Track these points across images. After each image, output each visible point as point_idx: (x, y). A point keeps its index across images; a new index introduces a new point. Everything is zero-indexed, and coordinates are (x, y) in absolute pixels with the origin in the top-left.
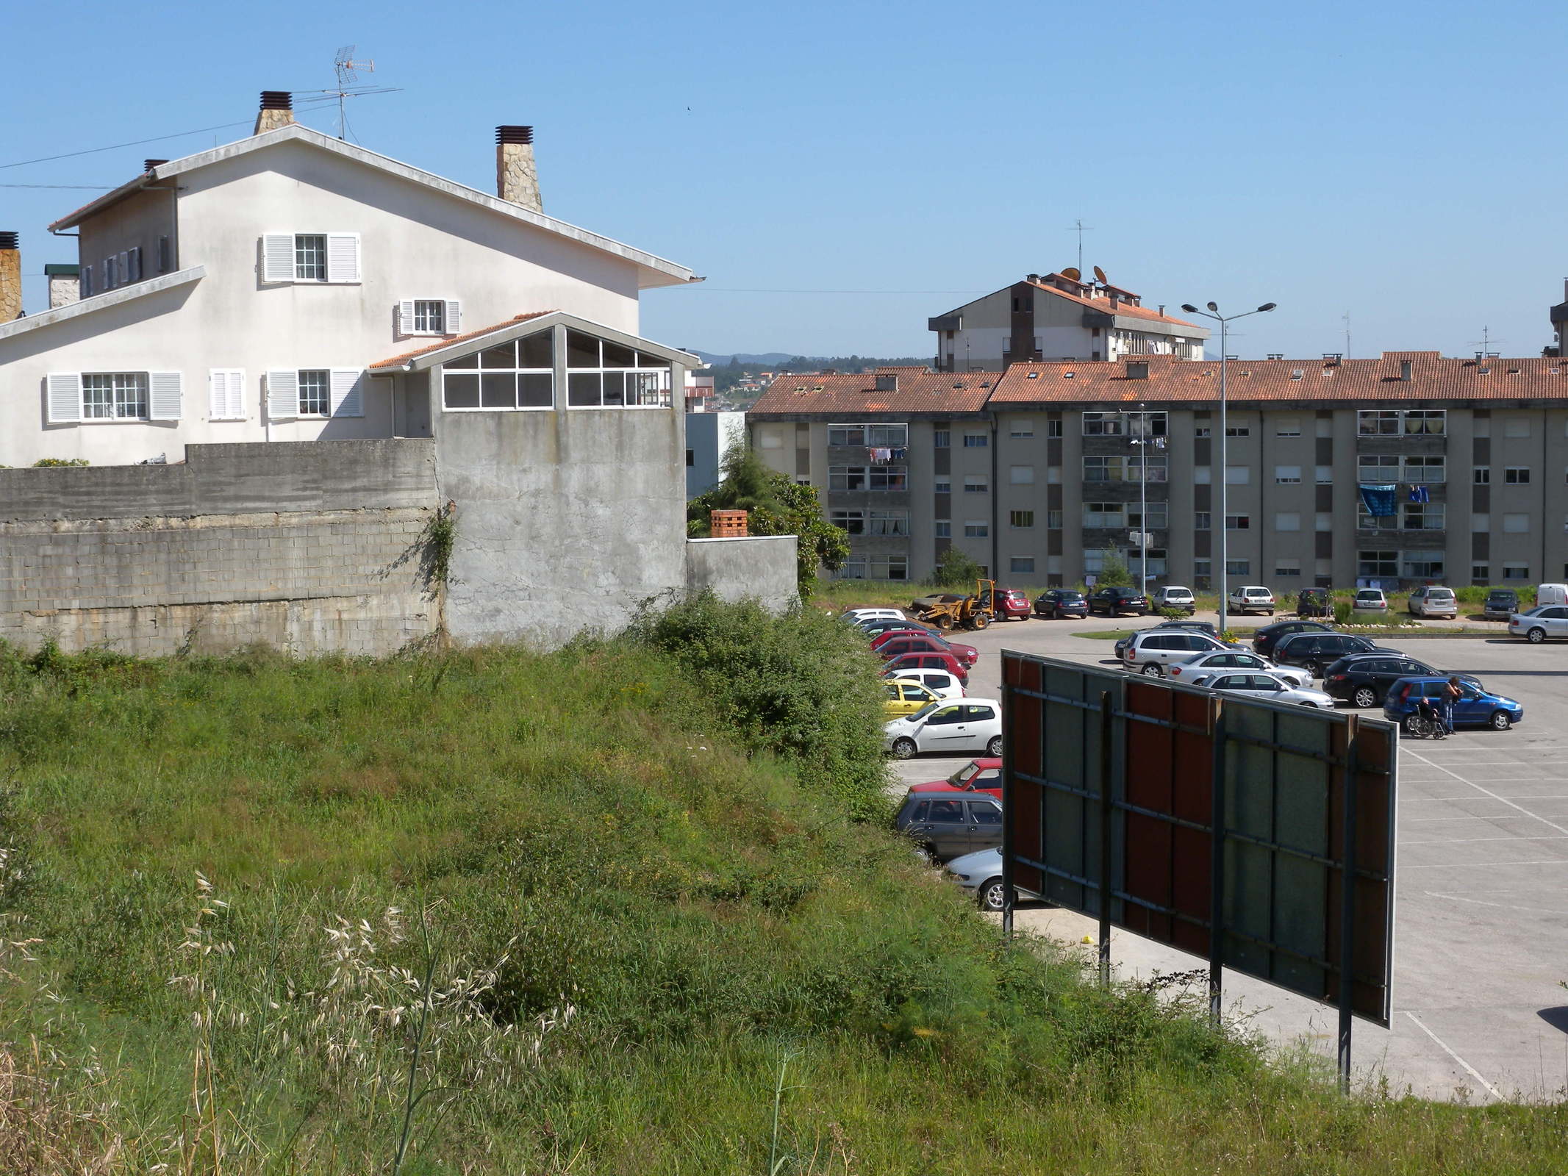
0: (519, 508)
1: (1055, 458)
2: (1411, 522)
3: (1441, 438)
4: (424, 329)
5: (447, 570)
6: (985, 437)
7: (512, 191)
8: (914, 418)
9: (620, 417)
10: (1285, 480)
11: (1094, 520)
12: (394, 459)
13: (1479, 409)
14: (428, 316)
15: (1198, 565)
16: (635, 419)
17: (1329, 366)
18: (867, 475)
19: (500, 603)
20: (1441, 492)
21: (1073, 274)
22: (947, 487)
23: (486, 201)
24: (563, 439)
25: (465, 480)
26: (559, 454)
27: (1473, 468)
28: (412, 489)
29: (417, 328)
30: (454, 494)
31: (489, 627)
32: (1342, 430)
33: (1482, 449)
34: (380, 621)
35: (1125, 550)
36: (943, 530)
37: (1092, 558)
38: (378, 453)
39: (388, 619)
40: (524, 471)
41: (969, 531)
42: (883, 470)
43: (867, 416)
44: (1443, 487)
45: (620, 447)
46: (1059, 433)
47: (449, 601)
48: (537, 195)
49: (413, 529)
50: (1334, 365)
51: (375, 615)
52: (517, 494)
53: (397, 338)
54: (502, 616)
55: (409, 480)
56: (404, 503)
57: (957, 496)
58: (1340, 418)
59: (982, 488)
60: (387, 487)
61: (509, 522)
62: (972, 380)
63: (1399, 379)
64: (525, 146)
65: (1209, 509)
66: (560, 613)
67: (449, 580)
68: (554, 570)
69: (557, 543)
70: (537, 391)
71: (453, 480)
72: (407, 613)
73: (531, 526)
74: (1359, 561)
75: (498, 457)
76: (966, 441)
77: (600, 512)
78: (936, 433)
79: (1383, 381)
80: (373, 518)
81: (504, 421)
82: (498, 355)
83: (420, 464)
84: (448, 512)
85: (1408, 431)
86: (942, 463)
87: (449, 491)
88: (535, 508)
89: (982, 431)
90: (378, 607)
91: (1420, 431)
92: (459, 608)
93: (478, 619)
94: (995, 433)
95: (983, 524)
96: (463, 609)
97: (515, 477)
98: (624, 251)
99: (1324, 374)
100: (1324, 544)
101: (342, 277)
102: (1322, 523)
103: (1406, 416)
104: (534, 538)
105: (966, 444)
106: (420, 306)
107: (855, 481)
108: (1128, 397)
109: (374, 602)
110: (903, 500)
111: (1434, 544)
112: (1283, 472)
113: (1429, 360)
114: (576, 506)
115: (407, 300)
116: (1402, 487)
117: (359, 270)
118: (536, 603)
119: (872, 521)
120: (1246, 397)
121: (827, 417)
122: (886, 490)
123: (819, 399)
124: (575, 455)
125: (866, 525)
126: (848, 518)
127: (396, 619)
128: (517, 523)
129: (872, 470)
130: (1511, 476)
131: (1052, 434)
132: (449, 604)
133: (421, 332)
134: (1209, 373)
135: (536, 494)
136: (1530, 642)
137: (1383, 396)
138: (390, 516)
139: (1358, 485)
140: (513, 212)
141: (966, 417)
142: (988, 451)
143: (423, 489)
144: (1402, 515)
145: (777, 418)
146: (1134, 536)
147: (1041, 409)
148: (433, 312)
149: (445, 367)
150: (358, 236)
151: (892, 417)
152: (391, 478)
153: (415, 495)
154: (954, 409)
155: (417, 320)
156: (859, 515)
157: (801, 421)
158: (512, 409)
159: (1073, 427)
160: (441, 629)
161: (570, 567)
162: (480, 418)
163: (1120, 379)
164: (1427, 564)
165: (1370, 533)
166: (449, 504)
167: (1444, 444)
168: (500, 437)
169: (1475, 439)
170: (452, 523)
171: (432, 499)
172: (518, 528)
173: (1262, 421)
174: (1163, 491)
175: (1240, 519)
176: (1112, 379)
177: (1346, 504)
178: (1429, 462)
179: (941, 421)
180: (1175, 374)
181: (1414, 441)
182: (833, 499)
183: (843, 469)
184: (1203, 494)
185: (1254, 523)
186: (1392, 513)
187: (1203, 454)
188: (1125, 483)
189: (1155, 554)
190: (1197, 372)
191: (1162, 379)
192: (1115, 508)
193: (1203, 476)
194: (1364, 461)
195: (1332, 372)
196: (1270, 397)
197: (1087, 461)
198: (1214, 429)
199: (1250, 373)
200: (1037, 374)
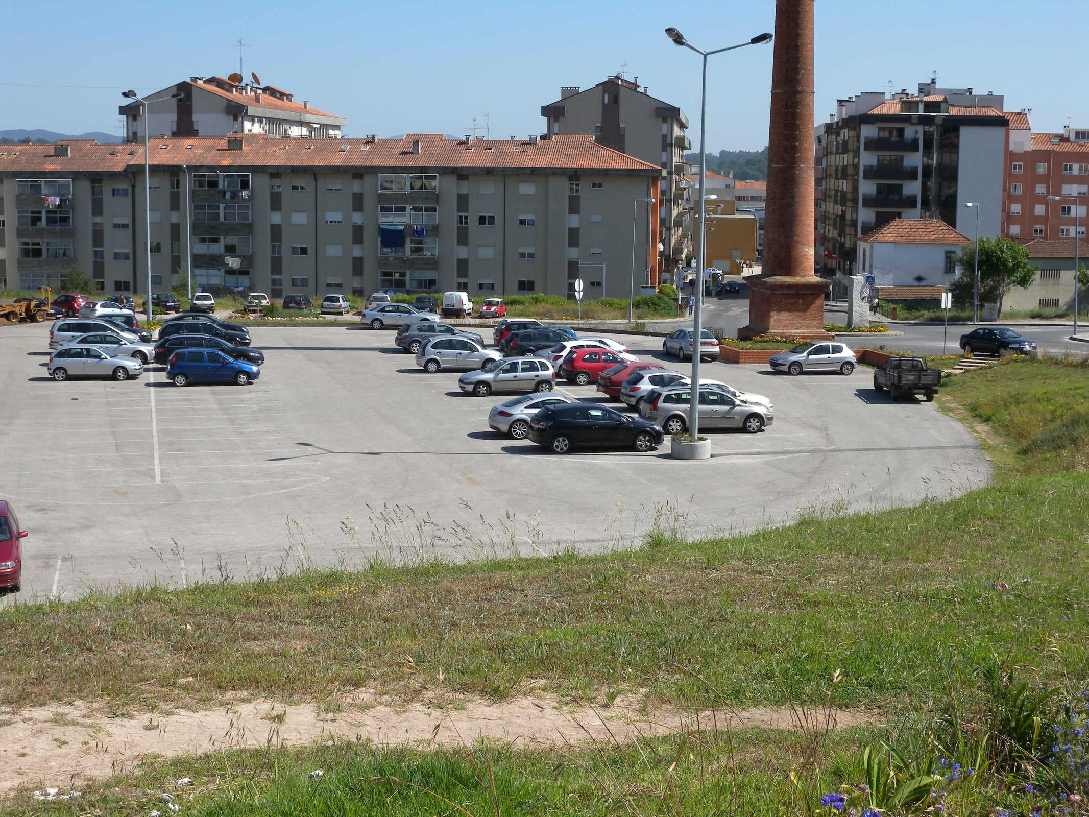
1: (175, 204)
2: (416, 250)
3: (434, 193)
6: (127, 190)
8: (76, 176)
10: (332, 222)
11: (202, 249)
13: (461, 174)
15: (273, 281)
17: (367, 143)
18: (44, 216)
20: (435, 231)
21: (236, 78)
22: (101, 224)
27: (456, 215)
33: (463, 202)
35: (223, 270)
36: (98, 255)
37: (201, 275)
41: (117, 256)
42: (55, 213)
43: (43, 174)
44: (436, 228)
46: (178, 188)
50: (371, 142)
57: (108, 231)
58: (368, 179)
59: (125, 226)
62: (123, 150)
63: (411, 153)
65: (280, 241)
74: (380, 277)
76: (114, 193)
78: (93, 187)
79: (400, 154)
85: (412, 188)
86: (97, 209)
89: (124, 186)
91: (421, 188)
94: (133, 187)
95: (126, 251)
99: (363, 149)
100: (358, 266)
102: (357, 252)
103: (412, 178)
105: (114, 195)
108: (225, 163)
110: (71, 234)
111: (431, 266)
112: (330, 216)
113: (433, 140)
116: (408, 226)
119: (48, 249)
120: (305, 164)
121: (15, 174)
122: (58, 227)
123: (13, 162)
125: (44, 252)
126: (31, 247)
129: (48, 212)
130: (483, 220)
131: (172, 188)
134: (285, 147)
136: (373, 329)
137: (398, 164)
139: (379, 225)
141: (113, 175)
142: (128, 200)
144: (408, 245)
146: (228, 260)
147: (164, 171)
151: (61, 174)
154: (105, 170)
156: (38, 244)
159: (187, 183)
163: (224, 150)
164: (425, 280)
165: (387, 259)
167: (437, 198)
169: (459, 195)
173: (316, 180)
174: (247, 228)
175: (302, 248)
176: (218, 150)
177: (372, 239)
178: (427, 210)
179: (96, 178)
180: (262, 147)
181: (417, 195)
182: (20, 233)
183: (27, 212)
184: (276, 232)
185: (311, 251)
186: (402, 245)
187: (276, 203)
188: (222, 223)
189: (243, 272)
190: (277, 146)
191: (250, 150)
192: (216, 240)
193: (276, 218)
194: (383, 209)
195: (368, 147)
196: (321, 164)
197: (196, 207)
198: (284, 186)
199: (312, 147)
200: (168, 146)
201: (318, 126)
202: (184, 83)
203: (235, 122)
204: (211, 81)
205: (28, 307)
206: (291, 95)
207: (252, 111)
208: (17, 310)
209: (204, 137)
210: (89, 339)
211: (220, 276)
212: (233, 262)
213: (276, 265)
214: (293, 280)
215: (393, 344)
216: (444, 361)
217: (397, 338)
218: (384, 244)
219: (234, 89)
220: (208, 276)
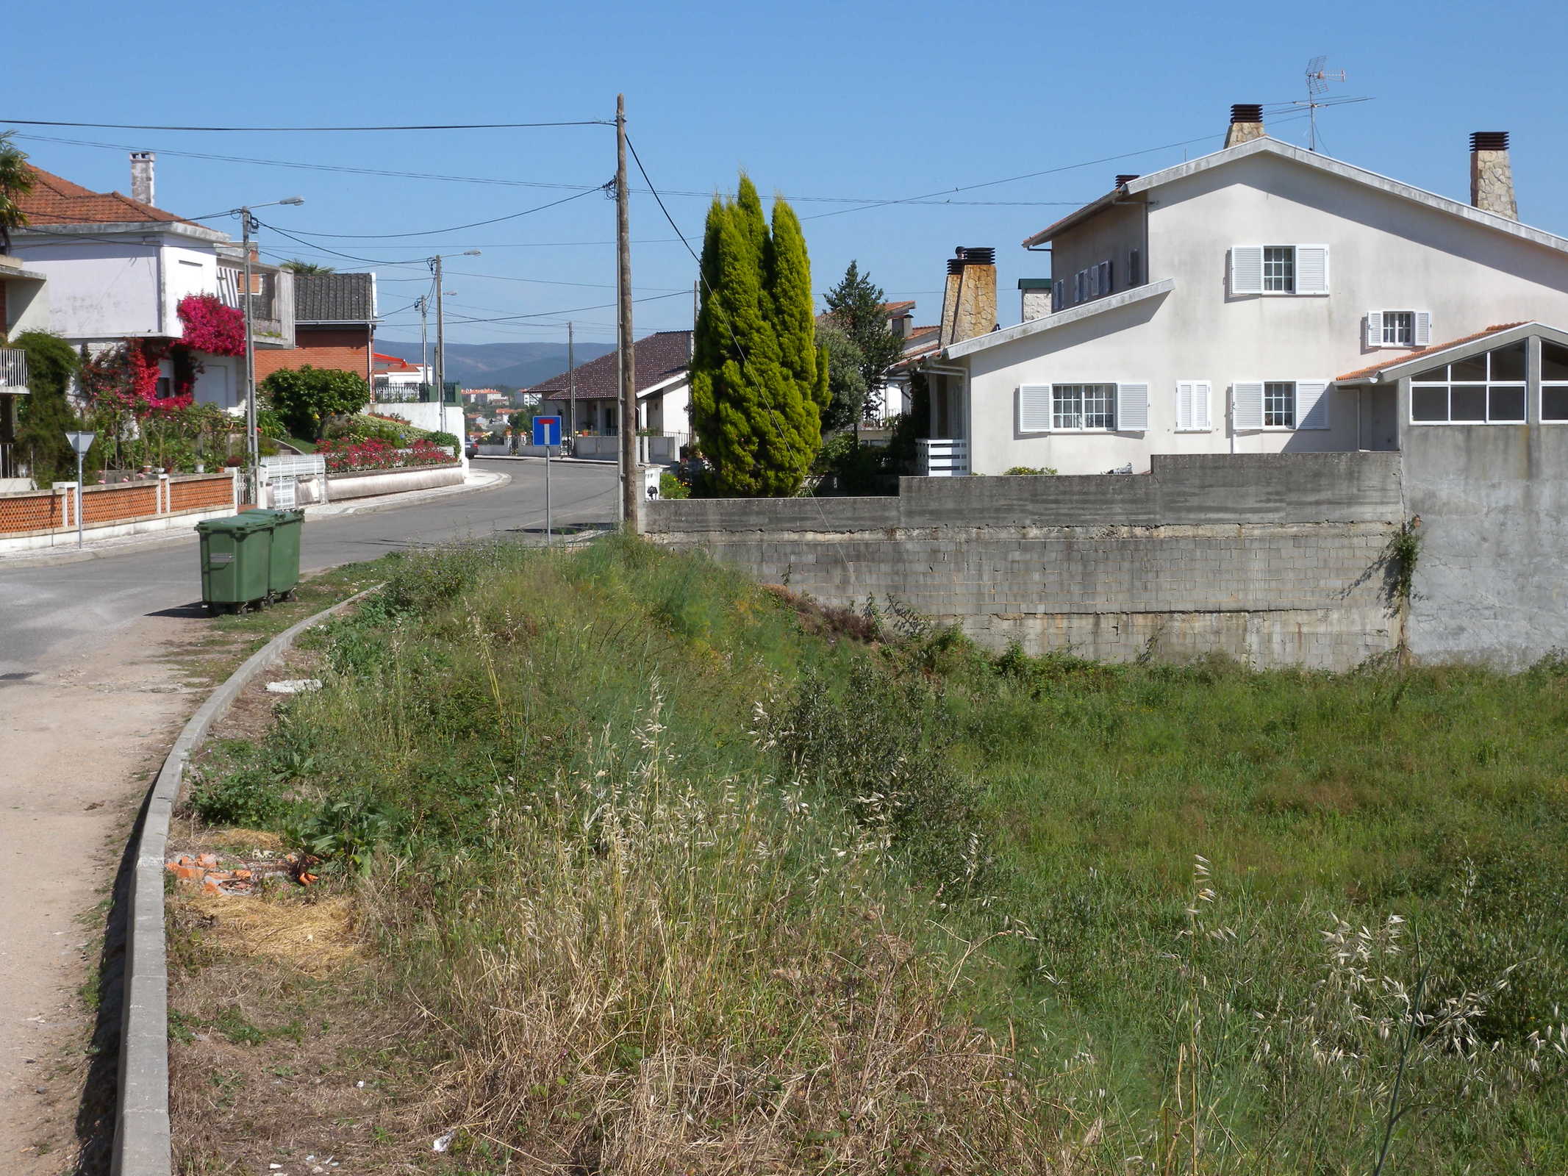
0: (1486, 525)
4: (1393, 340)
5: (1410, 586)
7: (1486, 199)
12: (1359, 472)
14: (1397, 328)
19: (1465, 622)
23: (1458, 210)
24: (1535, 455)
25: (1432, 495)
26: (1531, 470)
28: (1376, 503)
29: (1385, 340)
30: (1420, 509)
31: (1452, 644)
34: (1340, 635)
38: (1343, 466)
39: (1349, 634)
40: (1493, 486)
47: (1411, 618)
48: (1512, 203)
49: (1378, 544)
51: (1336, 629)
52: (1485, 510)
53: (1365, 350)
54: (1466, 635)
55: (1375, 494)
56: (1368, 516)
60: (1351, 501)
61: (1475, 539)
64: (1501, 153)
66: (1527, 633)
67: (1412, 596)
68: (1522, 589)
69: (1526, 561)
70: (1509, 404)
71: (1419, 495)
72: (1368, 628)
73: (1498, 543)
75: (1466, 471)
80: (1336, 531)
81: (1474, 435)
82: (1469, 366)
83: (1385, 477)
84: (1412, 527)
87: (1414, 505)
88: (1503, 524)
90: (1339, 621)
92: (1421, 625)
93: (1440, 637)
96: (1426, 626)
97: (1483, 493)
101: (1312, 289)
104: (1502, 555)
106: (1389, 318)
109: (1335, 616)
114: (1547, 523)
115: (1375, 312)
117: (1327, 282)
118: (1502, 623)
124: (1547, 470)
127: (1356, 634)
128: (1484, 539)
132: (1411, 620)
133: (1389, 344)
135: (1505, 510)
138: (1354, 529)
140: (1487, 221)
143: (1388, 503)
148: (1402, 324)
149: (1413, 380)
150: (1327, 247)
152: (1355, 491)
153: (1380, 509)
155: (1385, 331)
158: (1481, 422)
160: (1402, 646)
161: (1539, 587)
162: (1448, 432)
166: (1414, 519)
168: (1469, 451)
170: (1418, 538)
171: (1397, 513)
172: (1486, 545)
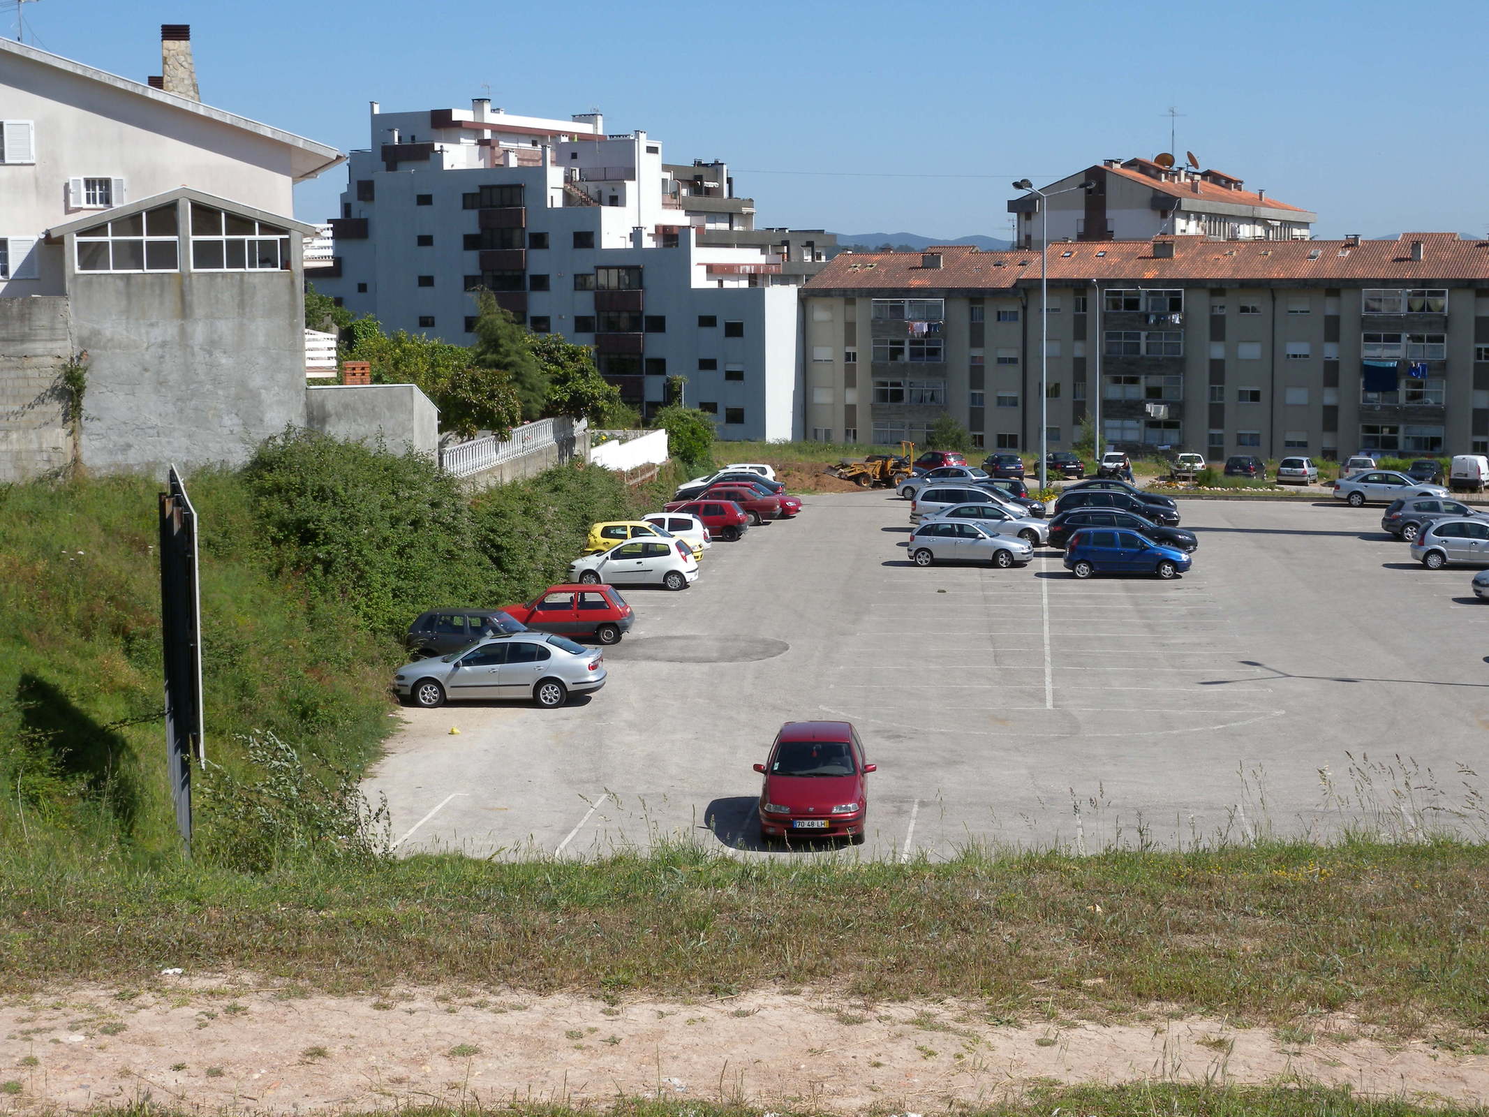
0: (147, 357)
1: (1080, 332)
2: (1413, 397)
3: (1441, 316)
4: (95, 202)
5: (81, 409)
6: (1017, 313)
7: (171, 82)
8: (950, 294)
9: (242, 280)
10: (1295, 356)
11: (1116, 392)
12: (30, 314)
13: (1481, 288)
14: (98, 192)
15: (1212, 436)
16: (256, 280)
17: (1347, 246)
18: (907, 347)
19: (130, 439)
20: (1441, 369)
21: (1166, 159)
22: (981, 358)
23: (144, 91)
24: (188, 298)
25: (96, 333)
26: (184, 310)
27: (1472, 346)
28: (46, 340)
29: (88, 202)
30: (86, 344)
31: (120, 458)
32: (1347, 308)
33: (1483, 328)
34: (19, 452)
35: (1142, 421)
36: (977, 400)
37: (1112, 428)
38: (15, 310)
39: (28, 451)
40: (152, 325)
41: (1001, 401)
42: (922, 343)
43: (908, 292)
44: (1443, 365)
45: (242, 305)
46: (1084, 310)
47: (83, 437)
48: (195, 86)
49: (46, 374)
50: (1352, 245)
51: (16, 447)
52: (145, 345)
53: (68, 211)
54: (133, 450)
55: (43, 332)
56: (39, 351)
57: (990, 368)
58: (1347, 297)
59: (1013, 361)
60: (23, 339)
61: (137, 370)
62: (1012, 259)
63: (1410, 259)
64: (183, 42)
65: (1223, 383)
66: (187, 448)
67: (83, 419)
68: (181, 411)
69: (183, 388)
70: (164, 256)
71: (85, 333)
72: (44, 446)
73: (158, 373)
74: (1362, 434)
75: (127, 312)
76: (1000, 316)
77: (224, 361)
78: (972, 309)
79: (1394, 261)
80: (11, 364)
81: (133, 281)
82: (130, 222)
83: (54, 318)
84: (79, 358)
85: (1410, 309)
86: (977, 337)
87: (82, 342)
88: (162, 357)
89: (1012, 307)
90: (18, 440)
91: (1422, 309)
92: (93, 443)
93: (111, 452)
94: (1025, 308)
95: (1014, 394)
96: (97, 444)
97: (143, 331)
98: (273, 133)
99: (1340, 254)
100: (1330, 417)
101: (18, 159)
102: (1329, 398)
103: (1409, 294)
104: (161, 383)
105: (999, 319)
106: (90, 183)
107: (896, 353)
108: (1149, 275)
109: (14, 436)
110: (940, 371)
111: (1434, 419)
112: (1294, 348)
113: (1440, 241)
114: (201, 357)
115: (77, 179)
116: (1403, 363)
117: (33, 152)
118: (164, 440)
119: (911, 391)
120: (1259, 276)
121: (871, 293)
122: (924, 362)
123: (868, 277)
124: (199, 311)
125: (906, 395)
126: (889, 388)
127: (35, 452)
128: (146, 370)
129: (912, 343)
131: (1077, 309)
132: (84, 440)
133: (92, 206)
134: (1231, 253)
135: (164, 344)
136: (1350, 505)
137: (1390, 275)
138: (26, 363)
139: (1361, 361)
140: (169, 101)
141: (998, 293)
142: (1019, 325)
143: (56, 340)
144: (1403, 389)
145: (827, 293)
146: (1150, 408)
147: (1067, 286)
148: (100, 188)
149: (78, 235)
150: (32, 123)
151: (930, 292)
152: (27, 330)
153: (50, 345)
154: (988, 286)
155: (88, 195)
156: (899, 384)
157: (849, 296)
158: (140, 271)
159: (1098, 303)
160: (76, 460)
161: (196, 409)
162: (110, 279)
163: (1148, 258)
164: (1426, 439)
165: (1372, 408)
166: (82, 354)
167: (1446, 322)
168: (129, 296)
169: (1477, 318)
170: (85, 370)
171: (66, 348)
172: (147, 375)
173: (1274, 299)
174: (1178, 365)
175: (1252, 392)
176: (1139, 258)
177: (1351, 380)
178: (1430, 339)
179: (976, 297)
180: (1199, 254)
181: (1416, 319)
182: (876, 370)
183: (885, 342)
184: (1217, 368)
185: (1265, 397)
186: (1393, 387)
187: (1218, 330)
188: (1143, 358)
189: (1170, 424)
190: (1220, 252)
191: (1185, 258)
192: (1134, 381)
193: (1218, 351)
194: (1368, 338)
195: (1348, 252)
196: (1282, 276)
197: (1109, 336)
198: (1229, 306)
199: (1270, 253)
200: (1072, 253)
201: (1278, 223)
202: (1096, 167)
203: (1164, 220)
204: (1132, 164)
205: (883, 468)
206: (1241, 182)
207: (1186, 204)
208: (870, 471)
209: (1120, 241)
210: (963, 511)
211: (1139, 429)
212: (1158, 411)
213: (1216, 416)
214: (1239, 435)
215: (1378, 528)
216: (1451, 554)
217: (1384, 519)
218: (1369, 387)
219: (1163, 175)
220: (1123, 429)
